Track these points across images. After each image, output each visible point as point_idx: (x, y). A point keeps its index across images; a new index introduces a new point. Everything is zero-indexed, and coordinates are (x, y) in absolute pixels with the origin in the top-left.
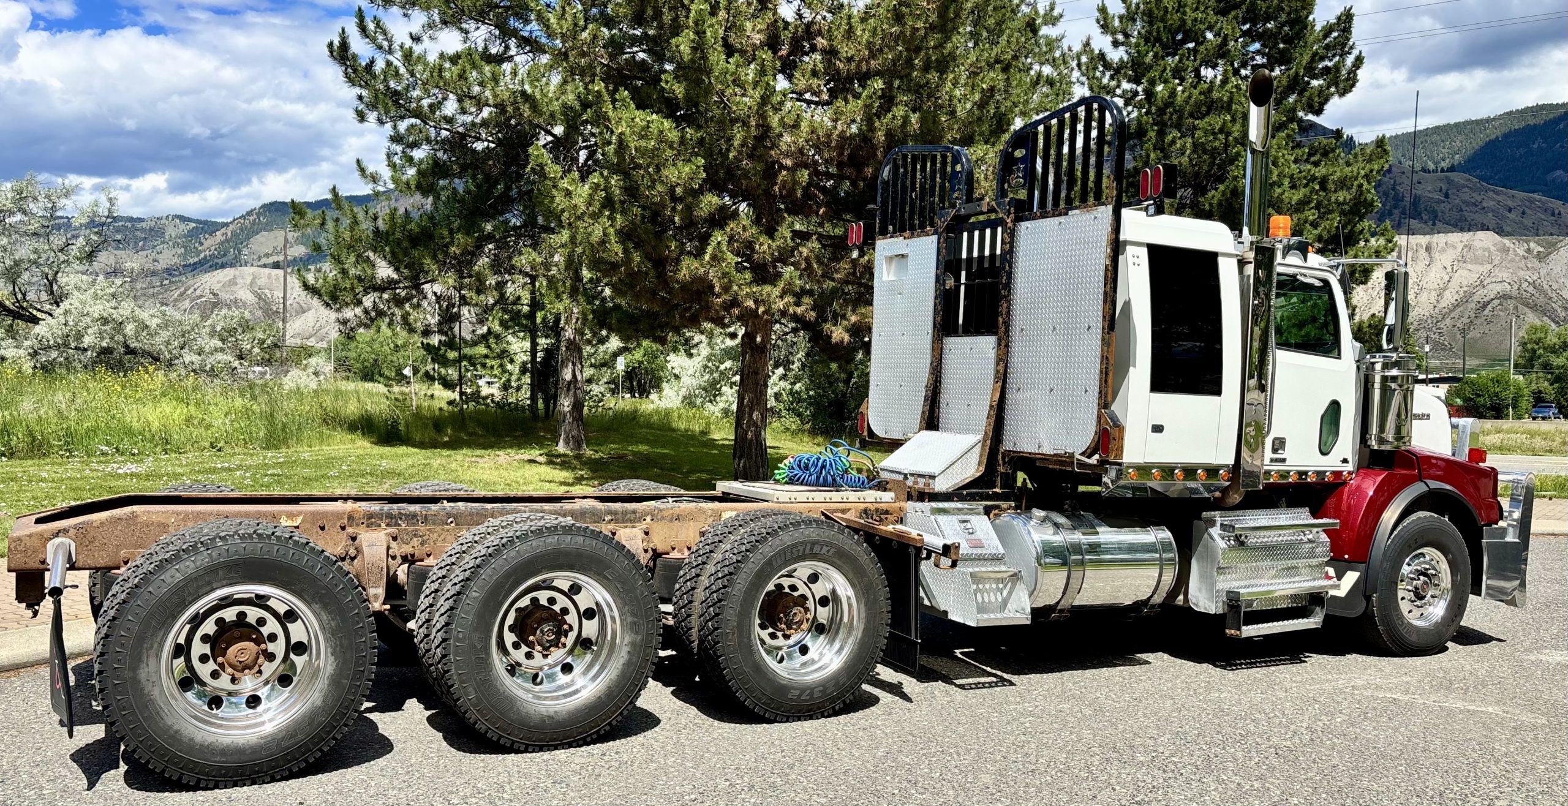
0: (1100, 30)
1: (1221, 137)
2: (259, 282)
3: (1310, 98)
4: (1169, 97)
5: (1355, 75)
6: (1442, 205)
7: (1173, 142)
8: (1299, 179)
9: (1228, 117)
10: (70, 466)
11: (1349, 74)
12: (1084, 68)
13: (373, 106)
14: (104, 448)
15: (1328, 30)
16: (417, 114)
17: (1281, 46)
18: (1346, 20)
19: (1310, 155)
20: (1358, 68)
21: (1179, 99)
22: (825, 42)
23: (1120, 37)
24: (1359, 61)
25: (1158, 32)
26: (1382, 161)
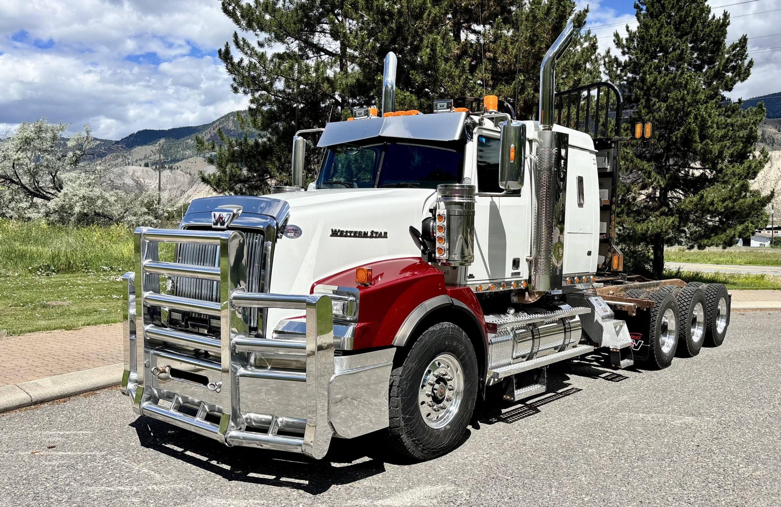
0: (615, 46)
1: (681, 102)
2: (137, 174)
3: (726, 82)
4: (654, 81)
5: (749, 71)
6: (777, 135)
7: (654, 104)
8: (721, 124)
9: (686, 92)
10: (90, 277)
11: (745, 70)
12: (607, 65)
13: (241, 85)
14: (105, 268)
15: (734, 47)
16: (265, 88)
17: (709, 55)
18: (743, 41)
19: (726, 111)
20: (751, 67)
21: (658, 82)
22: (492, 55)
23: (626, 49)
24: (751, 63)
25: (647, 47)
26: (761, 115)
